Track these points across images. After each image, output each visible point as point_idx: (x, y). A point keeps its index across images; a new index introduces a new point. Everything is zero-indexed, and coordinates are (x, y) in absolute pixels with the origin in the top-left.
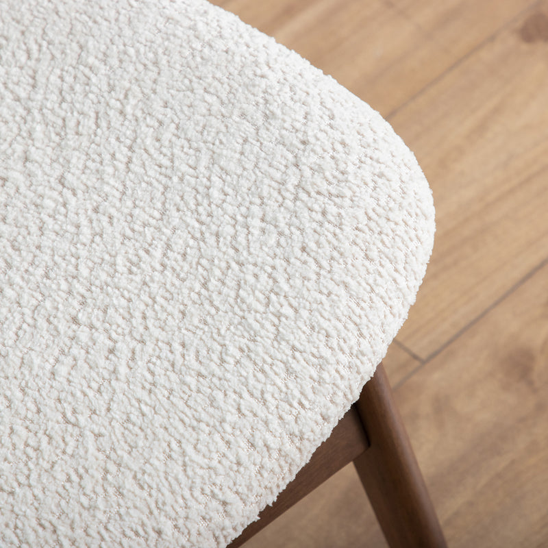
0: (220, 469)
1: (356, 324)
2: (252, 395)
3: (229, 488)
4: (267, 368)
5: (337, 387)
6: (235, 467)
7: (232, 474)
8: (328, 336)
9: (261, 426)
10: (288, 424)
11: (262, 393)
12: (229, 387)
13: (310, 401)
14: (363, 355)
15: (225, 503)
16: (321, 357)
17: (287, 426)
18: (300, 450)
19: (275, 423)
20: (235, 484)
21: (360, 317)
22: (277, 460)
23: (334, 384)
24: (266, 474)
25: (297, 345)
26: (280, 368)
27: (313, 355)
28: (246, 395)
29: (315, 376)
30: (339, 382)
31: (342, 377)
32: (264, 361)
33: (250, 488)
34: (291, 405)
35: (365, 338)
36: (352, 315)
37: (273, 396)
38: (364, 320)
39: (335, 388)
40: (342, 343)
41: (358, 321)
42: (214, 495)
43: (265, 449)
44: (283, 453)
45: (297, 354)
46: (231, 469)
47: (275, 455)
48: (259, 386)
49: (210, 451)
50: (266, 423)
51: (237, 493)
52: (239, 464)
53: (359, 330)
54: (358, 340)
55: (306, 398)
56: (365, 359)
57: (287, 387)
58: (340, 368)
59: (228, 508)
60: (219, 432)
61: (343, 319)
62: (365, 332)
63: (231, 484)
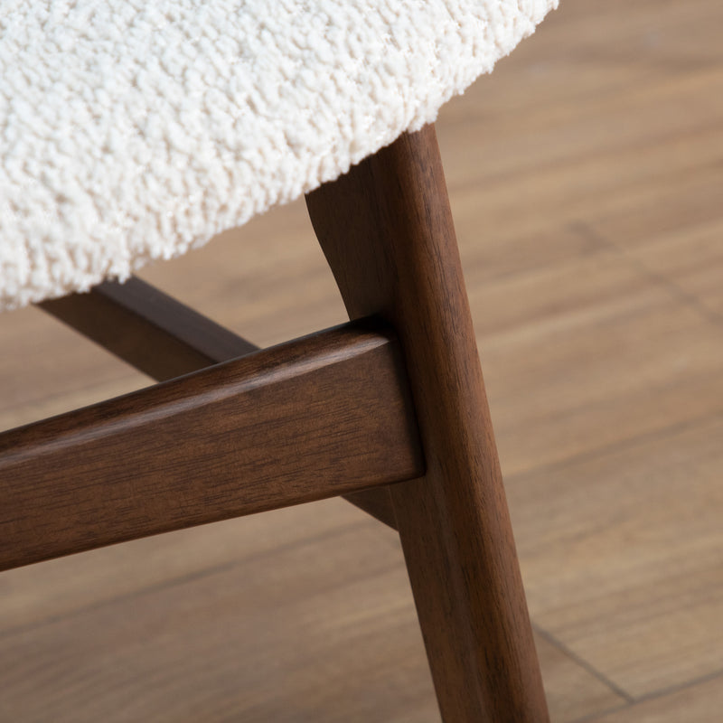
0: (69, 146)
1: (386, 22)
2: (164, 68)
3: (77, 179)
4: (205, 43)
5: (326, 101)
6: (98, 153)
7: (89, 160)
8: (330, 23)
9: (166, 111)
10: (218, 123)
11: (185, 69)
12: (129, 53)
13: (268, 104)
14: (390, 72)
15: (61, 199)
16: (309, 48)
17: (214, 126)
18: (230, 174)
19: (193, 115)
20: (90, 177)
21: (397, 15)
22: (183, 172)
23: (321, 95)
24: (153, 185)
25: (270, 22)
26: (229, 46)
27: (295, 43)
28: (154, 66)
29: (291, 73)
30: (331, 93)
31: (339, 91)
32: (204, 34)
33: (117, 193)
34: (231, 99)
35: (398, 47)
36: (383, 8)
37: (203, 78)
38: (404, 21)
39: (321, 102)
40: (353, 39)
41: (392, 18)
42: (44, 180)
43: (163, 145)
44: (195, 164)
45: (266, 34)
46: (89, 152)
47: (181, 162)
48: (182, 61)
49: (59, 118)
50: (177, 110)
51: (91, 193)
52: (106, 150)
53: (390, 32)
54: (385, 47)
55: (263, 97)
56: (390, 80)
57: (232, 73)
58: (340, 75)
59: (67, 208)
60: (86, 101)
61: (367, 9)
62: (401, 38)
63: (83, 175)
